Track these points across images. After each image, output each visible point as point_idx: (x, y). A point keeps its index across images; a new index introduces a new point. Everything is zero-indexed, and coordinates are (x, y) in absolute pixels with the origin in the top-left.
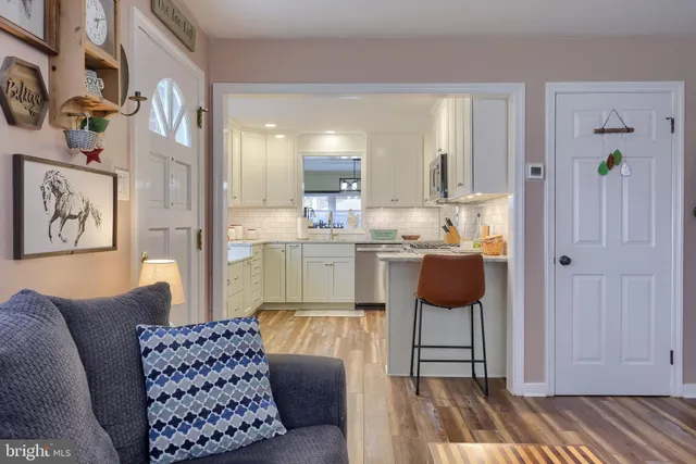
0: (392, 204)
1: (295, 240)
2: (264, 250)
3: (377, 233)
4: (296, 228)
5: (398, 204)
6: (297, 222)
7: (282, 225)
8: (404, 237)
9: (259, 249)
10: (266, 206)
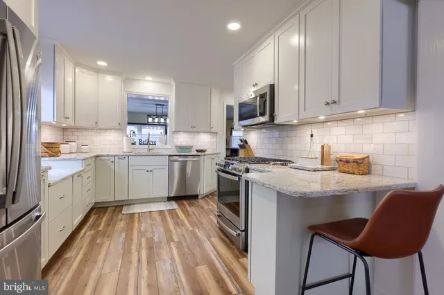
0: (191, 129)
1: (122, 154)
2: (95, 162)
3: (181, 148)
4: (122, 144)
5: (195, 130)
6: (122, 140)
7: (111, 142)
8: (198, 151)
9: (91, 162)
10: (97, 128)
